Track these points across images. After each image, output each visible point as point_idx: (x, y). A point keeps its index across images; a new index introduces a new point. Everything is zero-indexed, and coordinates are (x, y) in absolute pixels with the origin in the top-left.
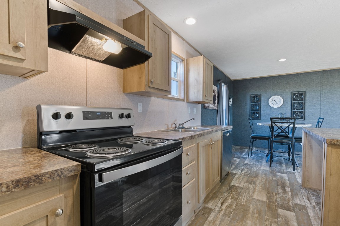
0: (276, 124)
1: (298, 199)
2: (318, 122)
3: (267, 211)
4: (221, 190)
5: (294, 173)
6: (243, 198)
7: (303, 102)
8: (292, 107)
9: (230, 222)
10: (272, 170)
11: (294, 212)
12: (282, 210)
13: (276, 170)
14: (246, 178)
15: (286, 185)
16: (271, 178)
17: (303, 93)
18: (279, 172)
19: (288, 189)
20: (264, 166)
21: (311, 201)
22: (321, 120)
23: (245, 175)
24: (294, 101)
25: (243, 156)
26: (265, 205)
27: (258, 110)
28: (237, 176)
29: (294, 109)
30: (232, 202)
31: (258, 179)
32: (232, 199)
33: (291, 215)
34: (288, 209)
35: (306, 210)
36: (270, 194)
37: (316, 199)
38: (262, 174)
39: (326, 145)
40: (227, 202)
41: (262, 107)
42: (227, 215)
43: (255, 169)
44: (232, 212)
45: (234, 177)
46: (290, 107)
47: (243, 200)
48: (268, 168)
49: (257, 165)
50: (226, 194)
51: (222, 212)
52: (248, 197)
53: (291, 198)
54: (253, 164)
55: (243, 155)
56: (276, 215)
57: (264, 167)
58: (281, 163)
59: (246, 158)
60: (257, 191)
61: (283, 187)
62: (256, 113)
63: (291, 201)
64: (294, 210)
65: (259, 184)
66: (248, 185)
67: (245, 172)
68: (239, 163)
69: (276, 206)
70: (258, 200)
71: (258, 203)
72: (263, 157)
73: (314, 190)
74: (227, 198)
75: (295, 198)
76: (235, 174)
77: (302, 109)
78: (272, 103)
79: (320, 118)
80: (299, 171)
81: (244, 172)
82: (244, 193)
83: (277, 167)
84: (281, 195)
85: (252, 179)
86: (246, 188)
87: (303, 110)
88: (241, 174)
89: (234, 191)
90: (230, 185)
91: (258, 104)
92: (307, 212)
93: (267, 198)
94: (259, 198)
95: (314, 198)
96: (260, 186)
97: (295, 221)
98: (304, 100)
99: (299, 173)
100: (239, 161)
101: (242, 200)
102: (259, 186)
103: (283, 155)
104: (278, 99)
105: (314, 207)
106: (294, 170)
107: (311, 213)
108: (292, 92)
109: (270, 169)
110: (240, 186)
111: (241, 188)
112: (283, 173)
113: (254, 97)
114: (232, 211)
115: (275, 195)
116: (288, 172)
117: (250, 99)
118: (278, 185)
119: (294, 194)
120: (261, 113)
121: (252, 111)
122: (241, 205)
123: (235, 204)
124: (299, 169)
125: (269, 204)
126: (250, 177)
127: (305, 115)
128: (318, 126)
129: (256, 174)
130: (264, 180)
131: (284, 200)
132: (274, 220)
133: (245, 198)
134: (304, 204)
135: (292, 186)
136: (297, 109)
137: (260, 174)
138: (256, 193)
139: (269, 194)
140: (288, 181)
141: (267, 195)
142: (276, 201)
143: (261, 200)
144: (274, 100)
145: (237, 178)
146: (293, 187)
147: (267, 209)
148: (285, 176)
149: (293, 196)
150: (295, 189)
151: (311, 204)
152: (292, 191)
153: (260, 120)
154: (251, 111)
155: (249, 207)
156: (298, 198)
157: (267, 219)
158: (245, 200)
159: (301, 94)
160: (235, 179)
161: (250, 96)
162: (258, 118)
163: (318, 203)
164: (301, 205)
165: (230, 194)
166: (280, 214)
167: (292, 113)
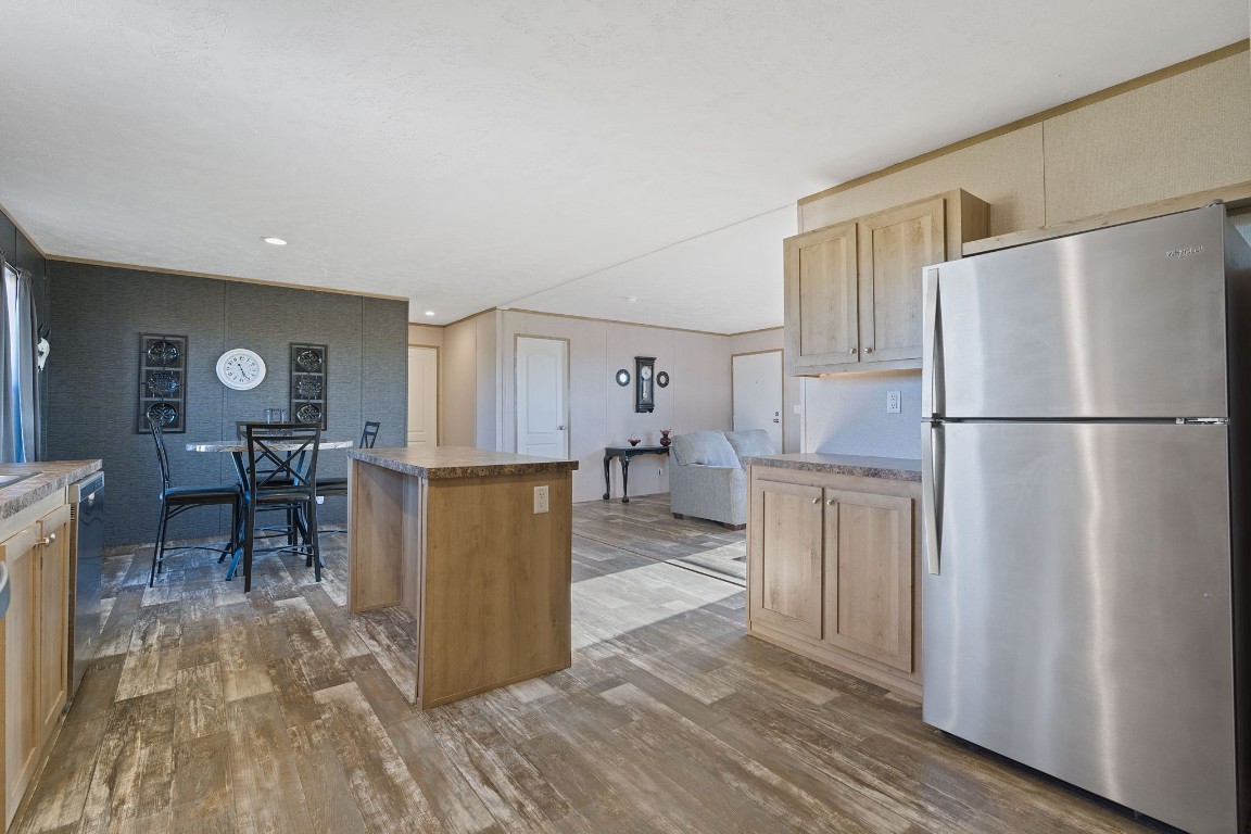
0: (264, 442)
1: (351, 647)
2: (366, 433)
3: (287, 714)
4: (77, 742)
5: (318, 587)
6: (192, 718)
7: (320, 378)
8: (293, 391)
9: (177, 813)
10: (255, 599)
11: (353, 680)
12: (324, 691)
13: (267, 594)
14: (174, 655)
15: (310, 624)
16: (263, 622)
17: (320, 351)
18: (279, 598)
19: (319, 633)
20: (226, 594)
21: (378, 637)
22: (371, 429)
23: (163, 647)
24: (297, 371)
25: (125, 581)
26: (275, 701)
27: (176, 394)
28: (130, 662)
29: (298, 397)
30: (152, 753)
31: (220, 640)
32: (147, 745)
33: (348, 690)
34: (337, 680)
35: (375, 662)
36: (276, 666)
37: (386, 628)
38: (227, 622)
39: (425, 482)
40: (132, 765)
41: (191, 384)
42: (152, 802)
43: (195, 615)
44: (170, 782)
45: (121, 668)
46: (285, 391)
47: (196, 726)
48: (242, 598)
49: (198, 598)
50: (112, 744)
51: (125, 807)
52: (210, 708)
53: (336, 652)
54: (178, 599)
55: (122, 579)
56: (311, 711)
57: (225, 599)
58: (274, 572)
59: (142, 587)
60: (232, 676)
61: (305, 630)
62: (168, 406)
63: (338, 659)
64: (350, 675)
65: (232, 654)
66: (194, 672)
67: (161, 639)
68: (115, 616)
69: (304, 690)
70: (246, 700)
71: (253, 708)
72: (210, 567)
73: (378, 611)
74: (122, 752)
75: (343, 647)
76: (120, 659)
77: (319, 398)
78: (228, 372)
79: (368, 424)
80: (330, 577)
81: (156, 636)
82: (188, 704)
83: (266, 586)
84: (307, 654)
85: (200, 649)
86: (189, 685)
87: (321, 401)
88: (146, 649)
89: (146, 715)
90: (112, 702)
91: (177, 373)
92: (379, 665)
93: (274, 681)
94: (248, 693)
95: (381, 628)
96: (236, 658)
97: (360, 698)
98: (323, 370)
99: (332, 581)
100: (116, 606)
101: (193, 727)
102: (231, 660)
103: (272, 544)
104: (251, 362)
105: (389, 647)
106: (318, 580)
107: (386, 663)
108: (291, 344)
109: (248, 597)
110: (164, 687)
111: (168, 693)
112: (293, 595)
113: (159, 344)
114: (166, 779)
115: (293, 662)
116: (303, 588)
117: (140, 352)
118: (289, 635)
119: (339, 639)
120: (188, 406)
121: (148, 399)
122: (195, 742)
123: (169, 753)
124: (328, 571)
125: (284, 694)
126: (188, 644)
127: (325, 415)
128: (364, 444)
129: (206, 627)
130: (244, 636)
131: (320, 664)
132: (313, 724)
133: (201, 717)
134: (366, 652)
135: (325, 620)
136: (305, 398)
137: (221, 621)
138: (232, 685)
139: (274, 667)
140: (313, 613)
141: (268, 673)
142: (301, 675)
143: (258, 693)
144: (235, 363)
145: (134, 669)
146: (331, 624)
147: (284, 710)
148: (300, 602)
149: (337, 645)
150: (337, 626)
151: (380, 644)
152: (330, 633)
153: (184, 432)
154: (143, 399)
155: (227, 734)
156: (349, 644)
157: (294, 734)
158: (202, 723)
159: (317, 354)
160: (125, 676)
161: (140, 341)
162: (175, 424)
163: (393, 636)
164: (361, 657)
165: (130, 733)
166: (323, 702)
167: (294, 408)
